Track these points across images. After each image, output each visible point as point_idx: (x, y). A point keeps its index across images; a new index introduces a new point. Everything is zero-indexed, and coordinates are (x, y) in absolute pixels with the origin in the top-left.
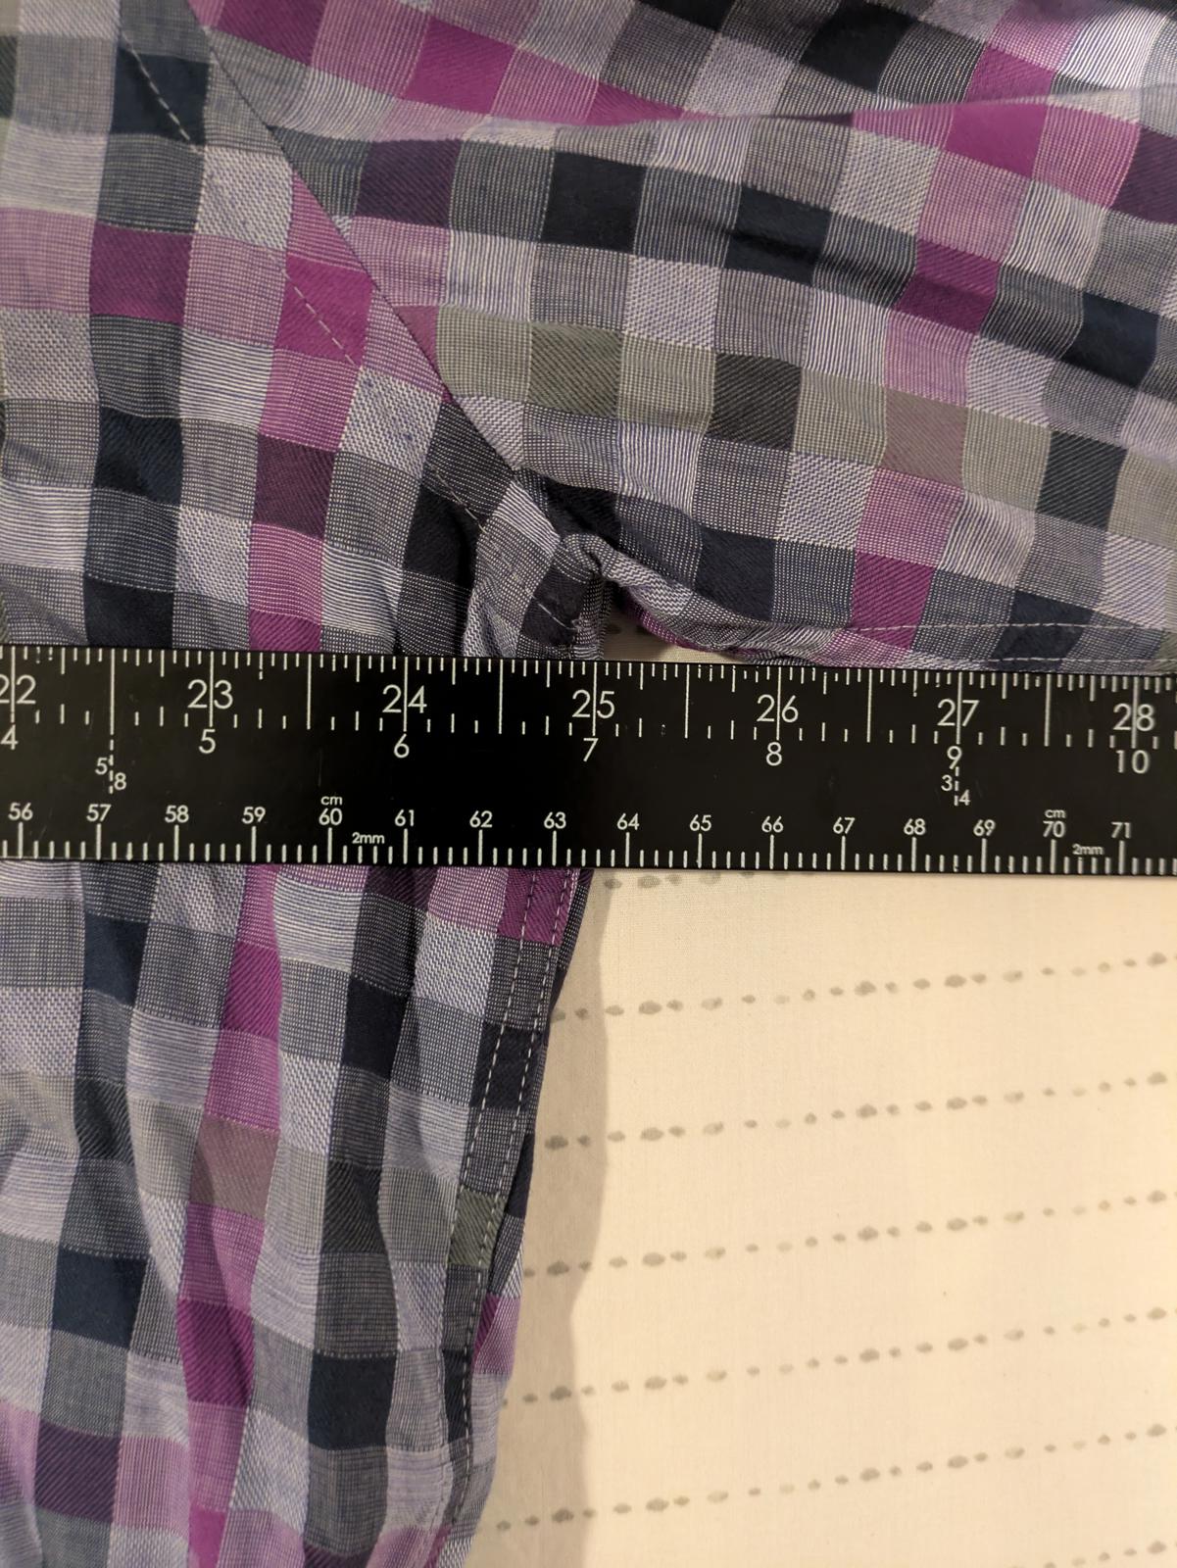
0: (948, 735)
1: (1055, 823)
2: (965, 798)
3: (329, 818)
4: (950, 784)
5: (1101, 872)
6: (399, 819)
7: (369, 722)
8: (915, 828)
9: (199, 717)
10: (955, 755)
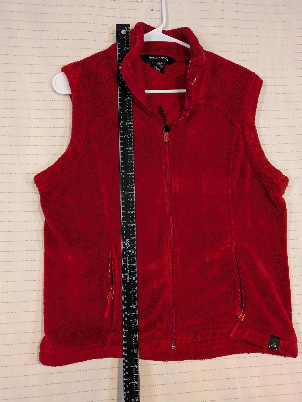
0: (134, 382)
1: (128, 392)
2: (130, 384)
3: (126, 330)
4: (131, 382)
5: (124, 397)
6: (126, 336)
7: (133, 333)
8: (127, 380)
9: (133, 320)
10: (133, 382)
